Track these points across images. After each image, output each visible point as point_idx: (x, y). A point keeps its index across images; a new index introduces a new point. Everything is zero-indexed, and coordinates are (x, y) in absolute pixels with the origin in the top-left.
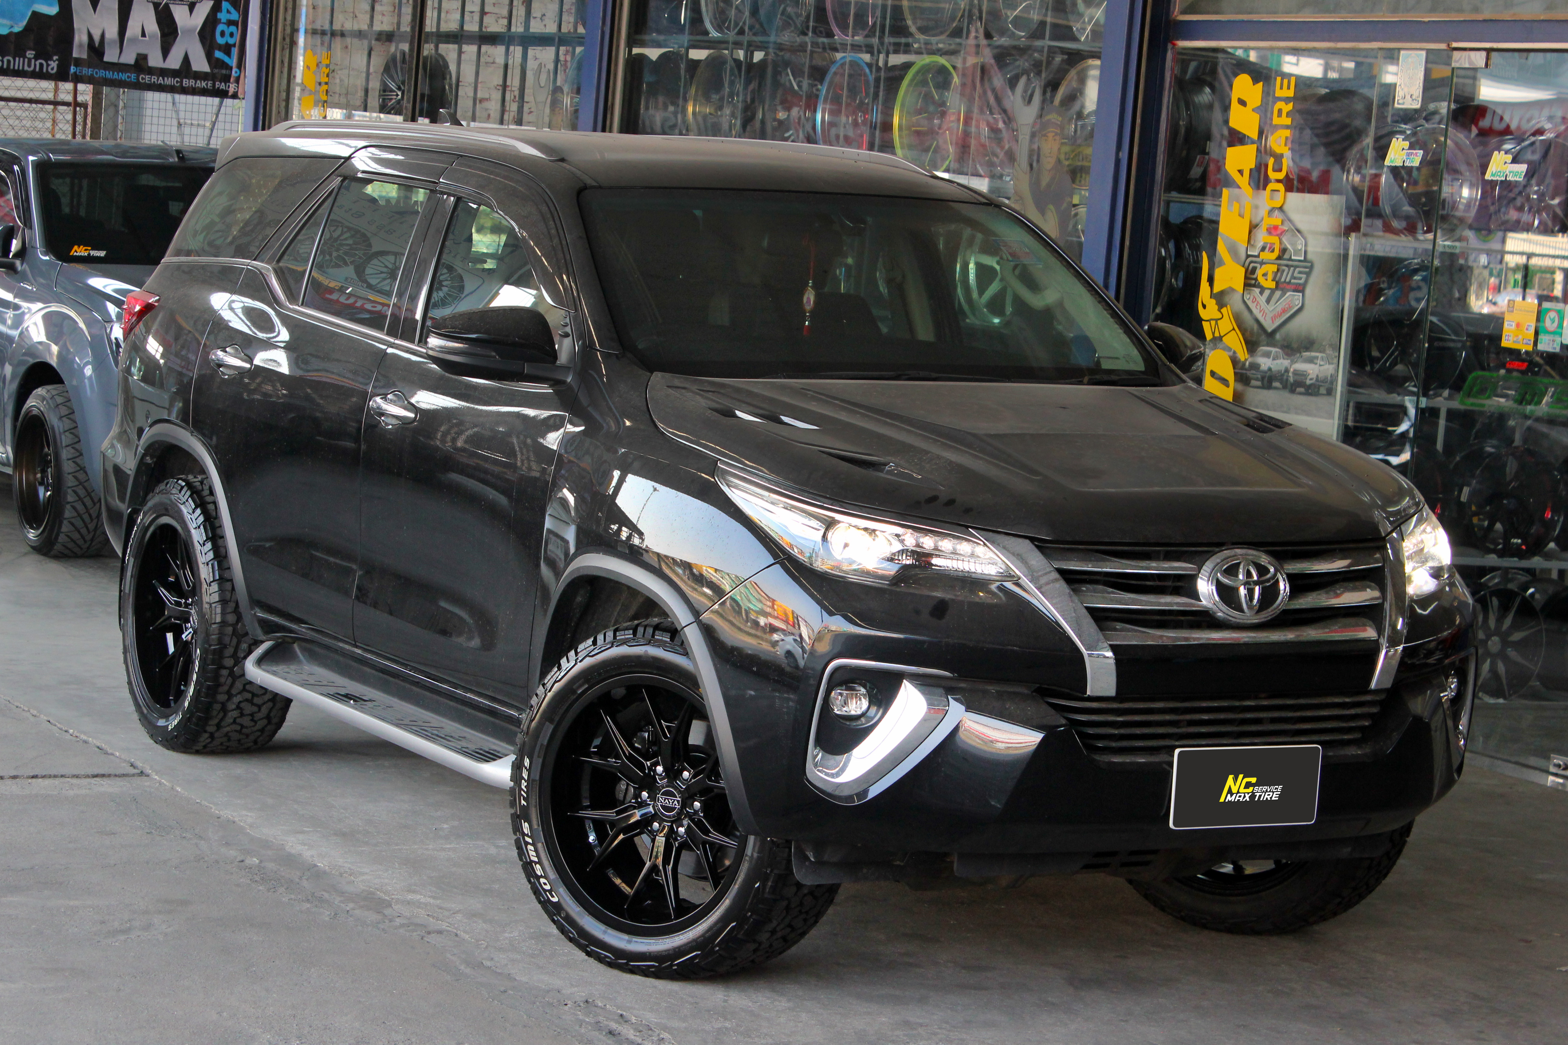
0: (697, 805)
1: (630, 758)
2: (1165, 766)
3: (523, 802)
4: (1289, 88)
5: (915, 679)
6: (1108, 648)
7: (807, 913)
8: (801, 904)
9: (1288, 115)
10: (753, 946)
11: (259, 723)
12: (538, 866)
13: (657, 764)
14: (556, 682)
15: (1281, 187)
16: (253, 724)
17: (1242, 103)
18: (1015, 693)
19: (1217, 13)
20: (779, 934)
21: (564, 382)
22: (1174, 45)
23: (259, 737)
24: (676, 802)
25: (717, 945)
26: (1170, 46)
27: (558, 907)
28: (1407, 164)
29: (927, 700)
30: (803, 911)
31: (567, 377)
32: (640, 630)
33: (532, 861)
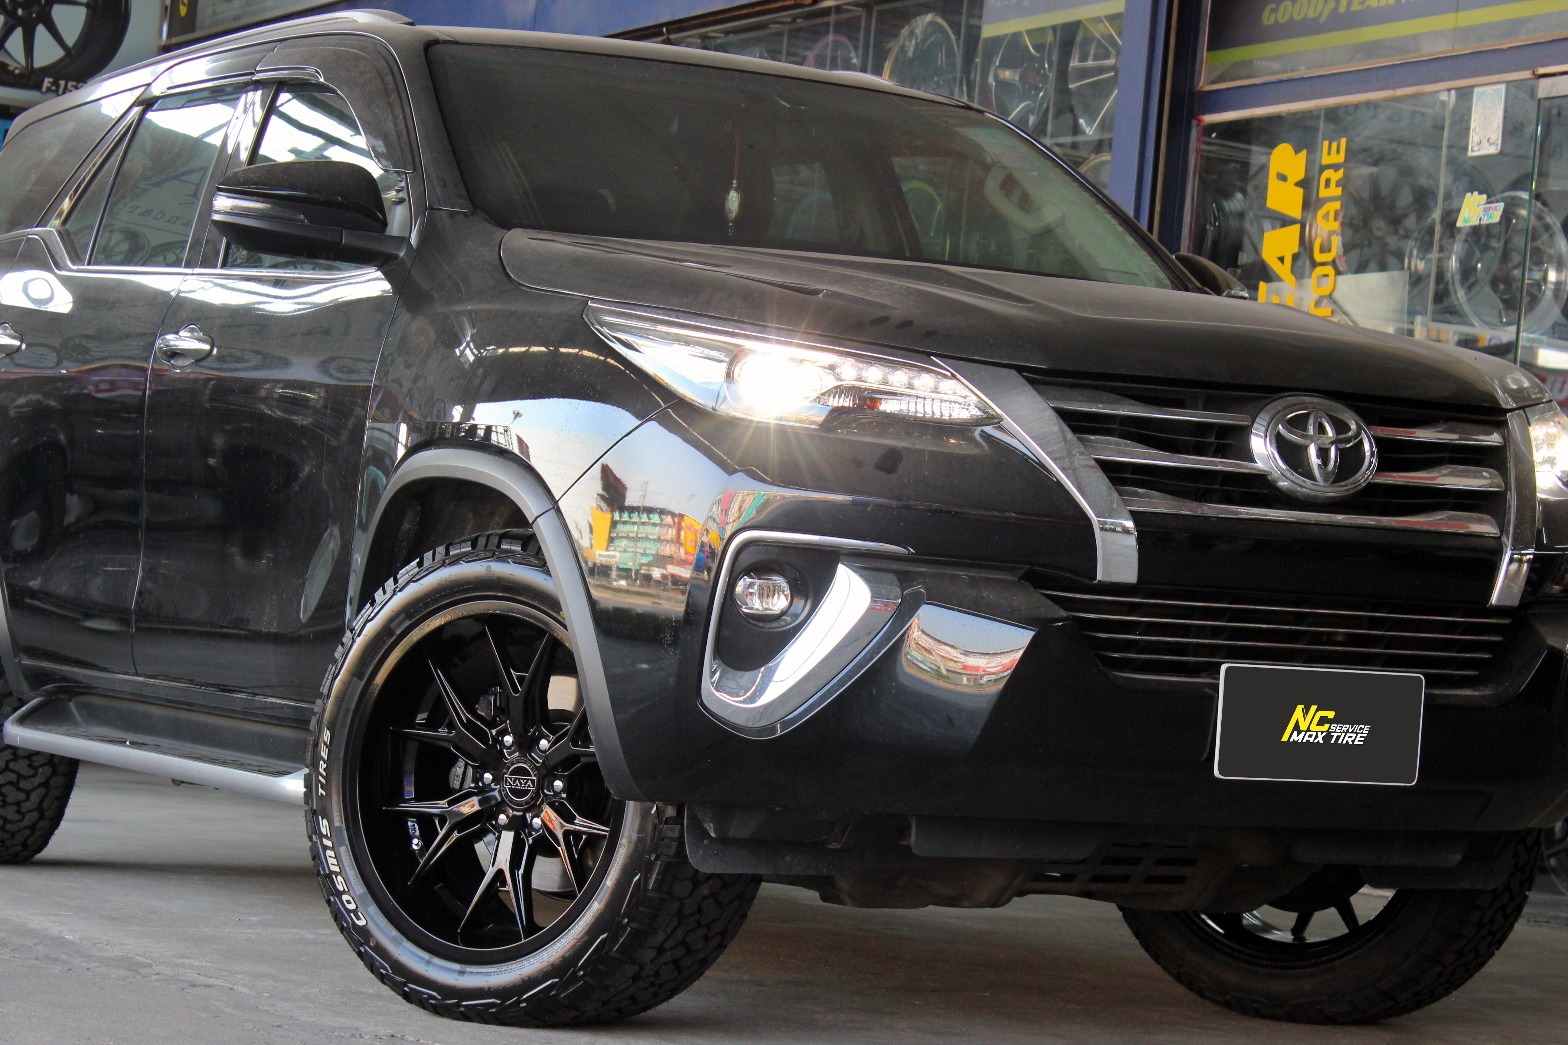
0: (558, 784)
1: (469, 726)
2: (1208, 691)
3: (321, 791)
4: (1338, 152)
5: (855, 558)
6: (1128, 515)
7: (708, 926)
8: (700, 911)
9: (1338, 184)
10: (632, 970)
11: (27, 816)
12: (340, 878)
13: (504, 732)
14: (367, 621)
15: (1330, 270)
16: (19, 817)
17: (1283, 178)
18: (994, 579)
19: (1250, 77)
20: (668, 956)
21: (396, 257)
22: (1200, 121)
23: (28, 838)
24: (530, 783)
25: (581, 968)
26: (1194, 123)
27: (364, 932)
28: (1485, 221)
29: (872, 590)
30: (703, 922)
31: (400, 250)
32: (482, 541)
33: (332, 872)
